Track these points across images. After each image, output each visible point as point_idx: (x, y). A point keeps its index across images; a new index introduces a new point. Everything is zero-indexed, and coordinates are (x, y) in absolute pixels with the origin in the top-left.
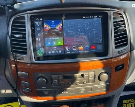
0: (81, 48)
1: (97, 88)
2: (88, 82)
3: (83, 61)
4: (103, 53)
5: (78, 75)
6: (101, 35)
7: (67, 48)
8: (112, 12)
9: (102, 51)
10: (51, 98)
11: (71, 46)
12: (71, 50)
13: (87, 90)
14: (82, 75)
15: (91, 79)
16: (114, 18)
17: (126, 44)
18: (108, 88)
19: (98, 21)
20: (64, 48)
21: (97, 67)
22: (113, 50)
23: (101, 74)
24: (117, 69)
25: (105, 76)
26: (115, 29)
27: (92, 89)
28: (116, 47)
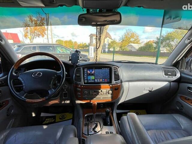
0: (101, 80)
1: (107, 98)
2: (104, 94)
3: (102, 85)
4: (110, 82)
5: (100, 91)
6: (109, 75)
7: (96, 80)
8: (113, 67)
9: (109, 82)
10: (89, 101)
11: (97, 79)
12: (97, 81)
13: (103, 98)
14: (101, 91)
15: (105, 93)
16: (114, 69)
17: (119, 80)
18: (112, 98)
19: (107, 70)
20: (95, 80)
21: (107, 88)
22: (114, 82)
23: (109, 91)
24: (115, 89)
25: (111, 92)
26: (114, 73)
27: (105, 98)
28: (115, 80)
